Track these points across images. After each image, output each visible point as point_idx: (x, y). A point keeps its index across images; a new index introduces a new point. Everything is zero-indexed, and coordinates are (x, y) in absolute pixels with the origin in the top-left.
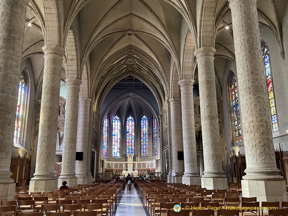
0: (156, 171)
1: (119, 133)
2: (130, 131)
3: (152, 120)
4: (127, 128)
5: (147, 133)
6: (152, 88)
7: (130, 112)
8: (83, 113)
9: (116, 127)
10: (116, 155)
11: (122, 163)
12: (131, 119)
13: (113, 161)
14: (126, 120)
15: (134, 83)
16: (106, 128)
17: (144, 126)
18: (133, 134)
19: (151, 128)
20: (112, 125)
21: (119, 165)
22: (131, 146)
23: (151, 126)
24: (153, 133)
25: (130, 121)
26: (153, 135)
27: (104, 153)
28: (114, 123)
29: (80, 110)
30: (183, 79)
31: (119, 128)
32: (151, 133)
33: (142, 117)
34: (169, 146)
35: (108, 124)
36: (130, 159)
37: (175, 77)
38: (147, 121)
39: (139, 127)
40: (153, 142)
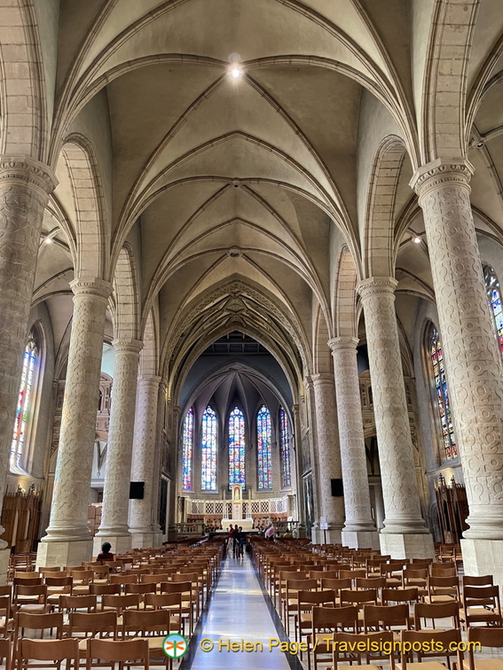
0: (289, 519)
1: (214, 442)
2: (237, 438)
3: (280, 416)
4: (231, 432)
5: (269, 441)
6: (278, 354)
7: (235, 400)
8: (145, 404)
9: (209, 430)
10: (208, 487)
11: (221, 502)
12: (239, 415)
13: (202, 499)
14: (228, 416)
15: (243, 344)
16: (190, 433)
17: (264, 428)
18: (243, 443)
19: (277, 431)
20: (202, 425)
21: (214, 507)
22: (239, 467)
23: (277, 427)
24: (281, 441)
25: (237, 419)
26: (281, 446)
27: (185, 483)
28: (204, 423)
29: (140, 399)
30: (336, 336)
31: (215, 432)
32: (278, 441)
33: (260, 409)
34: (313, 468)
35: (193, 424)
36: (237, 495)
37: (321, 333)
38: (269, 417)
39: (254, 430)
40: (281, 459)
